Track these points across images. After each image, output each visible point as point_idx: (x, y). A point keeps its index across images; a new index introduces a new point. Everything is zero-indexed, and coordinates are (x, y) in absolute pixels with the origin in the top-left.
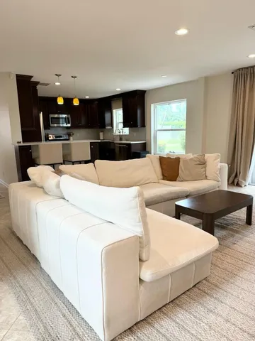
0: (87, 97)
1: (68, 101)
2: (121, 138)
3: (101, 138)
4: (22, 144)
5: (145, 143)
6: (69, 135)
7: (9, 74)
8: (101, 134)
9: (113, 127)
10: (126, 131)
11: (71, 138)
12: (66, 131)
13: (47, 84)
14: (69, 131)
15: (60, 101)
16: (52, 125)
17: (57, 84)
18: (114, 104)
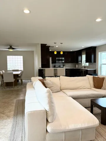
0: (71, 51)
1: (59, 52)
2: (85, 67)
3: (77, 67)
4: (41, 69)
5: (95, 70)
6: (64, 66)
7: (38, 44)
8: (77, 65)
9: (82, 63)
10: (87, 64)
11: (64, 67)
12: (63, 64)
13: (53, 47)
14: (64, 64)
15: (55, 53)
16: (57, 62)
17: (57, 46)
18: (83, 53)
